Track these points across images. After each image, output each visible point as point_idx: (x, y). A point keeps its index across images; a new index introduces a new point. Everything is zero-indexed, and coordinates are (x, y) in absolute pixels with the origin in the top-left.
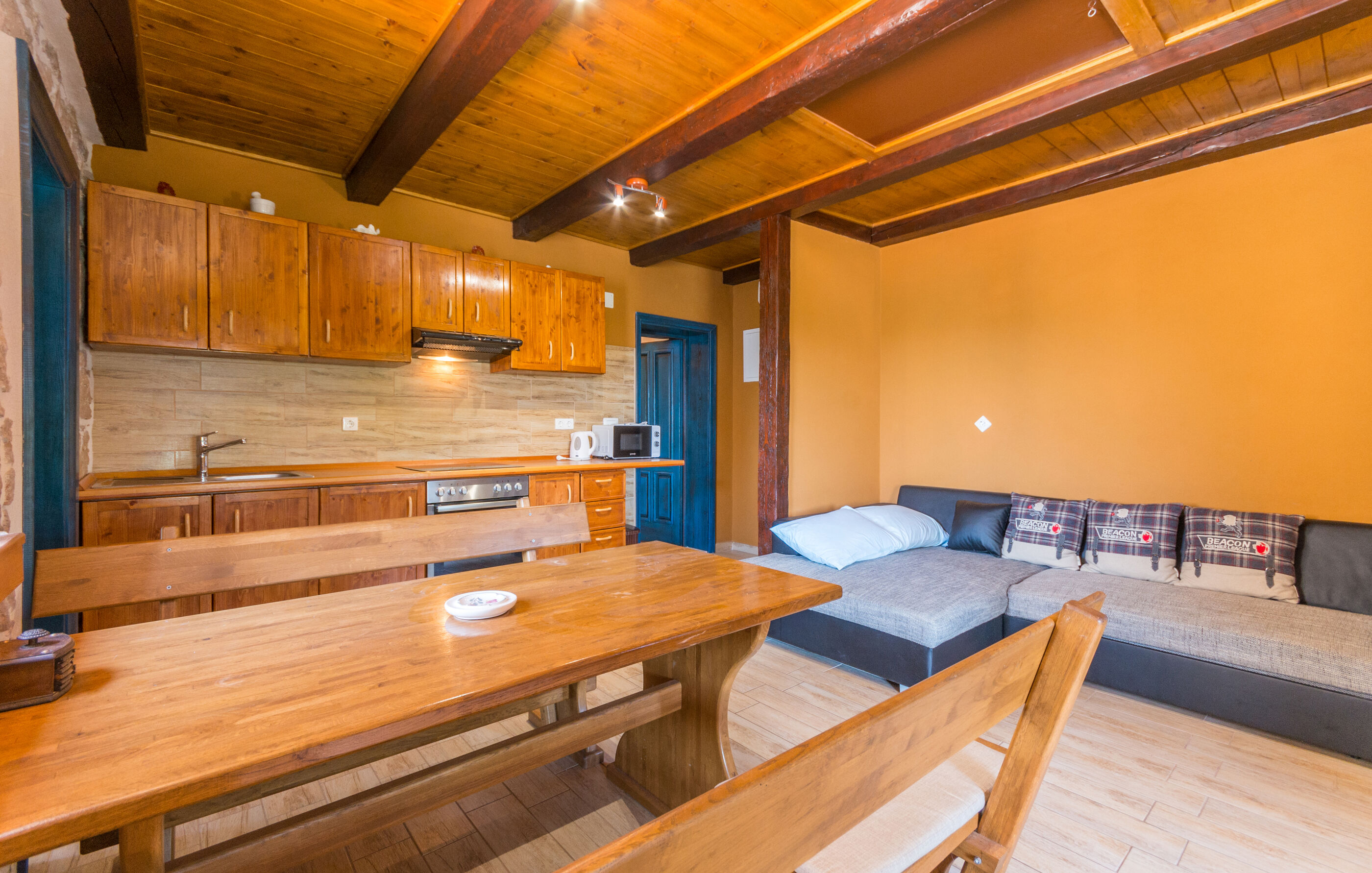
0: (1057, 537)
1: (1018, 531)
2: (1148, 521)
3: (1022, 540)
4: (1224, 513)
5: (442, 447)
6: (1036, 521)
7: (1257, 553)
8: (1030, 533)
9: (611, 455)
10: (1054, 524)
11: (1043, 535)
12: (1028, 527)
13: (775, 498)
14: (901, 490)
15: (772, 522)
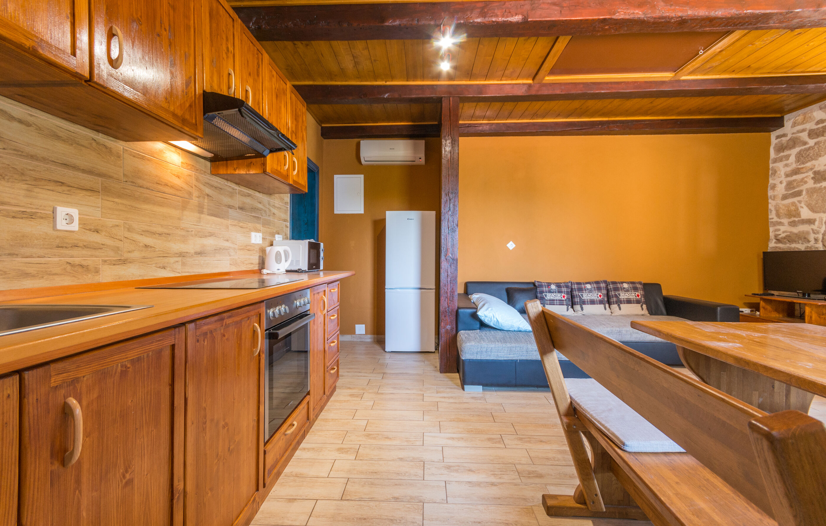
0: (566, 300)
1: (547, 300)
2: (599, 289)
3: (550, 304)
4: (622, 283)
5: (172, 260)
6: (555, 294)
7: (638, 298)
8: (554, 300)
9: (305, 267)
10: (563, 294)
11: (560, 300)
12: (552, 297)
13: (456, 294)
14: (467, 285)
15: (455, 310)
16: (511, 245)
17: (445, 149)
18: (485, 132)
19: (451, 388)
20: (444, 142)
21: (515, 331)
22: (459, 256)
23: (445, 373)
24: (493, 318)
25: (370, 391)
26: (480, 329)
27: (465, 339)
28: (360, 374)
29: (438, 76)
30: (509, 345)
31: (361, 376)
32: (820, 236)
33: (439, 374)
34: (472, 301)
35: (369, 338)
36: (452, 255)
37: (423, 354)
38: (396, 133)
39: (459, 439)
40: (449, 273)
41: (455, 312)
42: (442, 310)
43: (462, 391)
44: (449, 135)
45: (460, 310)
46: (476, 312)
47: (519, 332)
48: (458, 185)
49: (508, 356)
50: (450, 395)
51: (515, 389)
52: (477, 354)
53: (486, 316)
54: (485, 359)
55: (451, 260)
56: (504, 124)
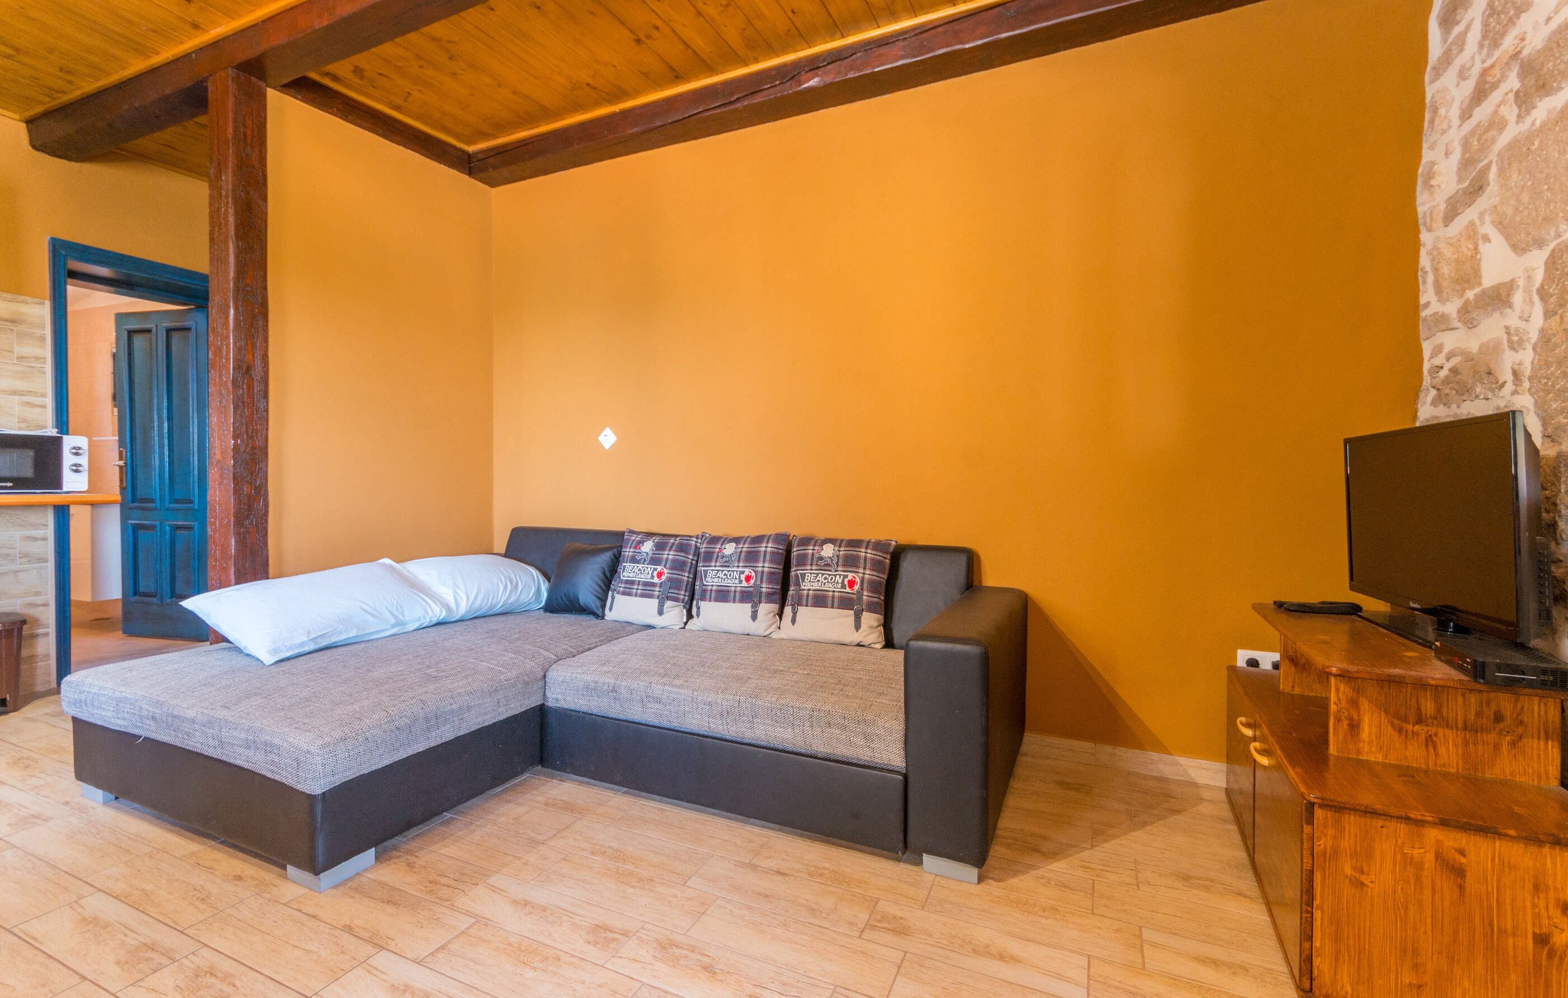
1: (623, 582)
2: (751, 557)
3: (625, 593)
4: (823, 542)
6: (640, 566)
7: (848, 590)
10: (659, 568)
11: (646, 584)
12: (632, 575)
16: (608, 438)
30: (118, 693)
49: (117, 721)
54: (89, 720)
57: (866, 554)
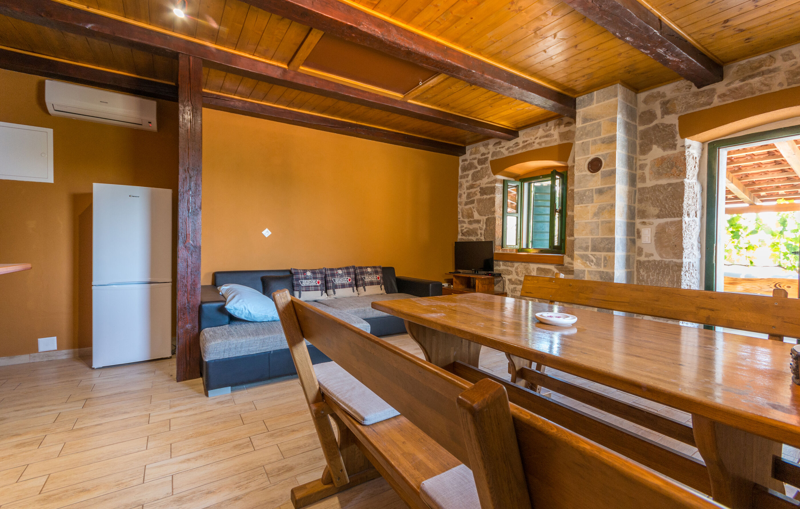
0: (320, 286)
1: (303, 287)
2: (349, 274)
3: (306, 291)
4: (367, 267)
7: (378, 280)
8: (309, 286)
10: (317, 280)
11: (315, 286)
12: (307, 284)
13: (199, 286)
14: (215, 275)
15: (197, 306)
16: (267, 233)
17: (183, 116)
18: (237, 108)
19: (191, 398)
20: (181, 108)
21: (269, 321)
22: (203, 242)
23: (184, 380)
24: (244, 310)
25: (58, 430)
26: (229, 324)
27: (209, 338)
28: (42, 409)
29: (170, 25)
30: (261, 337)
31: (44, 412)
32: (483, 232)
33: (175, 384)
34: (220, 293)
35: (64, 355)
36: (193, 241)
37: (154, 362)
38: (111, 83)
39: (196, 459)
40: (190, 263)
41: (198, 308)
42: (179, 307)
43: (205, 398)
44: (188, 101)
45: (204, 305)
46: (225, 305)
47: (273, 322)
48: (201, 161)
49: (261, 348)
50: (188, 406)
51: (269, 381)
52: (224, 352)
53: (236, 309)
54: (234, 356)
55: (192, 248)
56: (258, 104)
57: (379, 270)
